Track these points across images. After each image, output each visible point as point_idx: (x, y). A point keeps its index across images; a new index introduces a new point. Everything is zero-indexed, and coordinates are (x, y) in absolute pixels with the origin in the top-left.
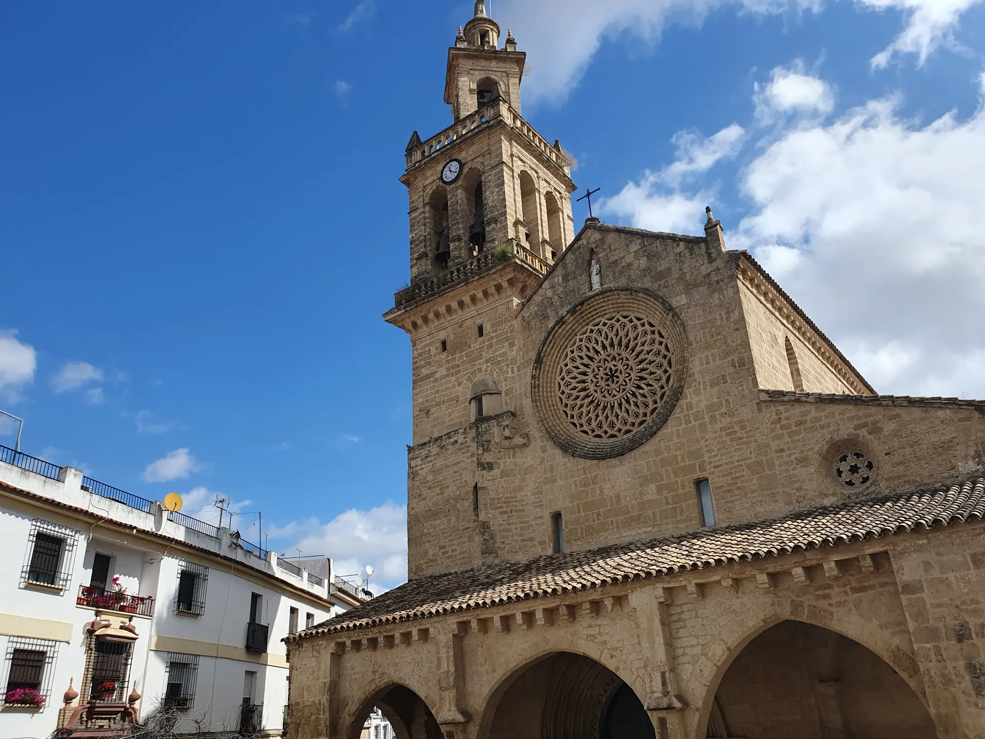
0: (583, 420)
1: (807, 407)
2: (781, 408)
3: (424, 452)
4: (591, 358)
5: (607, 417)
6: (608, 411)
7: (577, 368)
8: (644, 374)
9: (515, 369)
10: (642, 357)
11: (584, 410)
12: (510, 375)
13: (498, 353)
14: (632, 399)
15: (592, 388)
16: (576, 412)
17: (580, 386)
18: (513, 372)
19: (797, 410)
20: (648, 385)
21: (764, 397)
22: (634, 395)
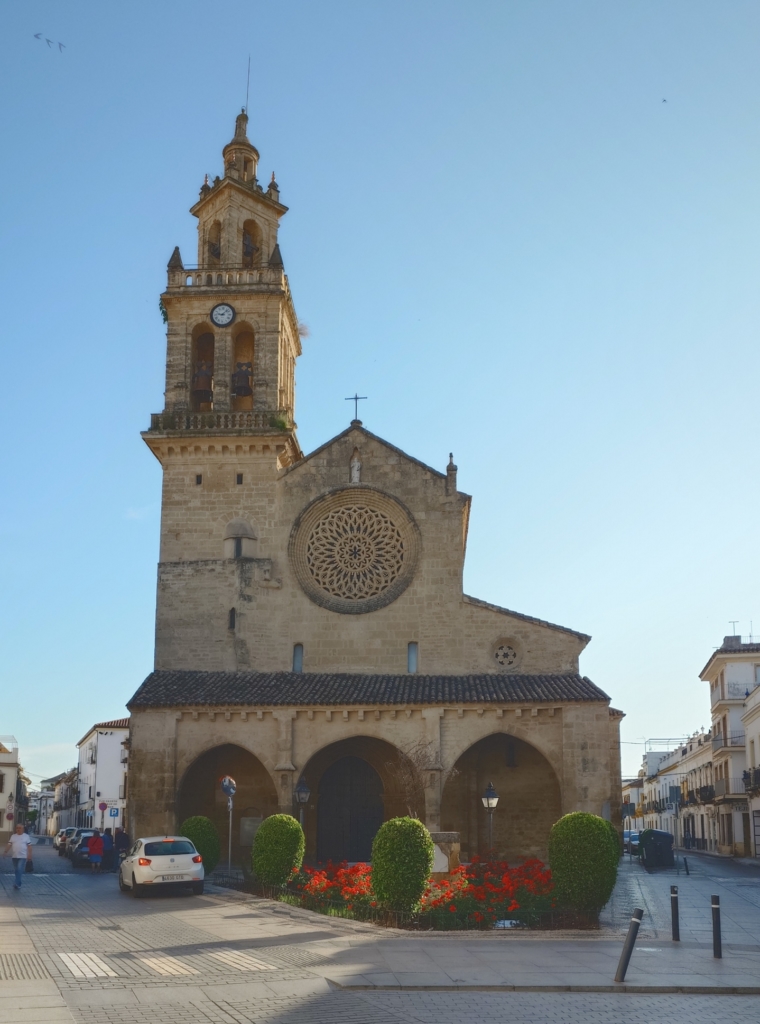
0: (327, 580)
1: (490, 613)
2: (474, 610)
3: (178, 570)
4: (339, 534)
5: (347, 583)
6: (348, 578)
7: (327, 538)
8: (381, 559)
9: (273, 524)
10: (381, 546)
11: (329, 572)
12: (267, 526)
13: (256, 504)
14: (369, 575)
15: (337, 558)
16: (321, 573)
17: (328, 553)
18: (270, 525)
19: (484, 613)
20: (383, 568)
21: (466, 600)
22: (370, 572)
